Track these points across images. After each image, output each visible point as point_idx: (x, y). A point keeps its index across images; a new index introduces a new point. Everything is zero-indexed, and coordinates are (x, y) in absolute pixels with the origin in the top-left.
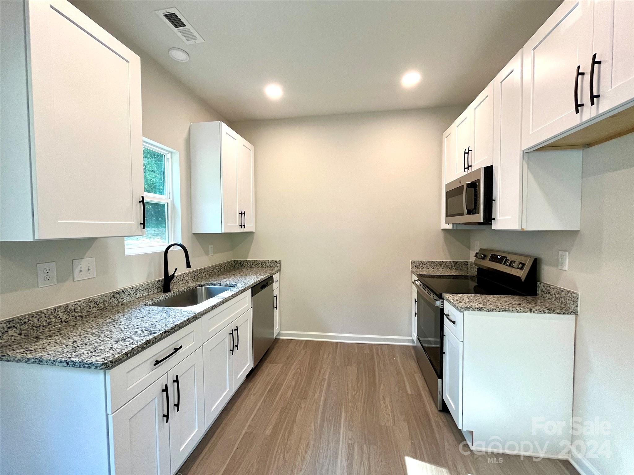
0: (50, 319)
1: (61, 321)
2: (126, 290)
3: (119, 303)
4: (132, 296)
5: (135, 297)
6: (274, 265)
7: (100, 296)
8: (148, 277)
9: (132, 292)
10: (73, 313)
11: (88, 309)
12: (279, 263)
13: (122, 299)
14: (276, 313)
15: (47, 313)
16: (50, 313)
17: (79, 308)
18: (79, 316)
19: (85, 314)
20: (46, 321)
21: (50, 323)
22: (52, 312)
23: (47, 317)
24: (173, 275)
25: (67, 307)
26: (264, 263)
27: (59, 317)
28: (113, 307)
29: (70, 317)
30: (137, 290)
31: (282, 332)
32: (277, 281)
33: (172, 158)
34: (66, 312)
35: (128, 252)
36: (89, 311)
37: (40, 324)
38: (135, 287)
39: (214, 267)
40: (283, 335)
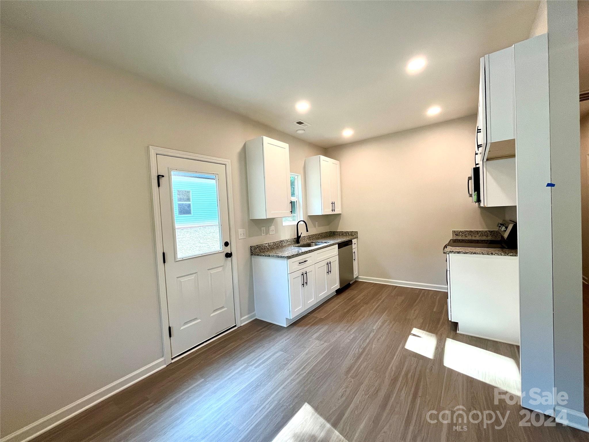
3: (282, 245)
4: (285, 244)
6: (354, 234)
7: (277, 242)
8: (291, 236)
11: (274, 246)
12: (357, 232)
14: (355, 264)
17: (271, 245)
18: (271, 248)
20: (264, 247)
24: (300, 236)
25: (269, 243)
26: (348, 233)
27: (267, 247)
30: (288, 241)
31: (359, 276)
32: (355, 244)
33: (297, 178)
35: (284, 224)
39: (319, 235)
40: (360, 278)
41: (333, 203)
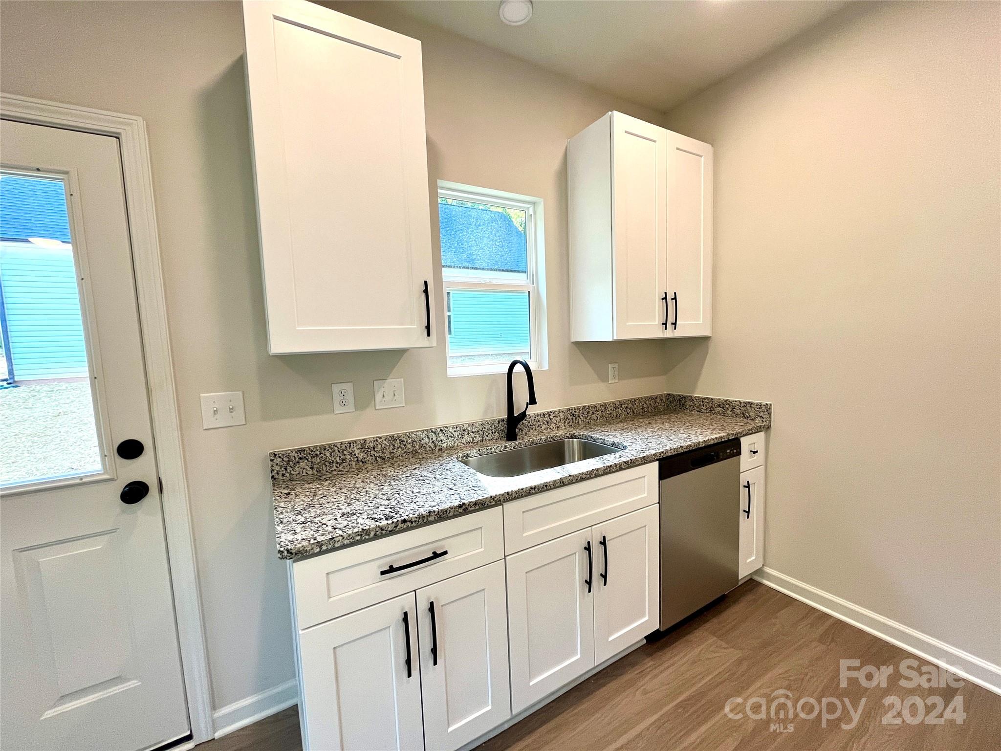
0: (345, 455)
1: (357, 460)
2: (445, 429)
3: (435, 446)
4: (455, 439)
5: (460, 441)
6: (754, 414)
7: (408, 434)
8: (486, 412)
9: (456, 433)
10: (372, 452)
11: (391, 449)
12: (768, 409)
13: (440, 442)
15: (341, 447)
16: (343, 447)
17: (380, 446)
18: (380, 457)
19: (387, 455)
20: (340, 457)
21: (344, 460)
22: (346, 447)
23: (340, 451)
24: (524, 414)
25: (364, 442)
26: (729, 405)
27: (355, 455)
28: (426, 451)
29: (368, 456)
30: (464, 431)
31: (768, 570)
32: (755, 452)
34: (364, 449)
35: (452, 372)
36: (392, 453)
37: (333, 459)
38: (461, 427)
40: (770, 577)
41: (670, 296)
